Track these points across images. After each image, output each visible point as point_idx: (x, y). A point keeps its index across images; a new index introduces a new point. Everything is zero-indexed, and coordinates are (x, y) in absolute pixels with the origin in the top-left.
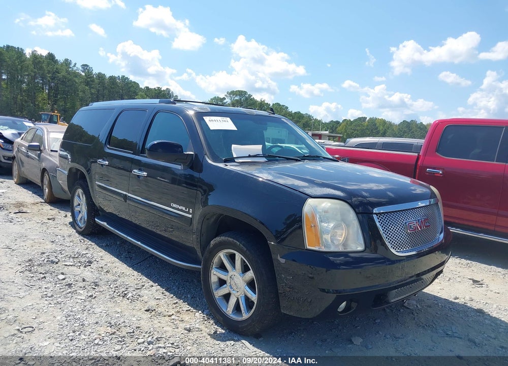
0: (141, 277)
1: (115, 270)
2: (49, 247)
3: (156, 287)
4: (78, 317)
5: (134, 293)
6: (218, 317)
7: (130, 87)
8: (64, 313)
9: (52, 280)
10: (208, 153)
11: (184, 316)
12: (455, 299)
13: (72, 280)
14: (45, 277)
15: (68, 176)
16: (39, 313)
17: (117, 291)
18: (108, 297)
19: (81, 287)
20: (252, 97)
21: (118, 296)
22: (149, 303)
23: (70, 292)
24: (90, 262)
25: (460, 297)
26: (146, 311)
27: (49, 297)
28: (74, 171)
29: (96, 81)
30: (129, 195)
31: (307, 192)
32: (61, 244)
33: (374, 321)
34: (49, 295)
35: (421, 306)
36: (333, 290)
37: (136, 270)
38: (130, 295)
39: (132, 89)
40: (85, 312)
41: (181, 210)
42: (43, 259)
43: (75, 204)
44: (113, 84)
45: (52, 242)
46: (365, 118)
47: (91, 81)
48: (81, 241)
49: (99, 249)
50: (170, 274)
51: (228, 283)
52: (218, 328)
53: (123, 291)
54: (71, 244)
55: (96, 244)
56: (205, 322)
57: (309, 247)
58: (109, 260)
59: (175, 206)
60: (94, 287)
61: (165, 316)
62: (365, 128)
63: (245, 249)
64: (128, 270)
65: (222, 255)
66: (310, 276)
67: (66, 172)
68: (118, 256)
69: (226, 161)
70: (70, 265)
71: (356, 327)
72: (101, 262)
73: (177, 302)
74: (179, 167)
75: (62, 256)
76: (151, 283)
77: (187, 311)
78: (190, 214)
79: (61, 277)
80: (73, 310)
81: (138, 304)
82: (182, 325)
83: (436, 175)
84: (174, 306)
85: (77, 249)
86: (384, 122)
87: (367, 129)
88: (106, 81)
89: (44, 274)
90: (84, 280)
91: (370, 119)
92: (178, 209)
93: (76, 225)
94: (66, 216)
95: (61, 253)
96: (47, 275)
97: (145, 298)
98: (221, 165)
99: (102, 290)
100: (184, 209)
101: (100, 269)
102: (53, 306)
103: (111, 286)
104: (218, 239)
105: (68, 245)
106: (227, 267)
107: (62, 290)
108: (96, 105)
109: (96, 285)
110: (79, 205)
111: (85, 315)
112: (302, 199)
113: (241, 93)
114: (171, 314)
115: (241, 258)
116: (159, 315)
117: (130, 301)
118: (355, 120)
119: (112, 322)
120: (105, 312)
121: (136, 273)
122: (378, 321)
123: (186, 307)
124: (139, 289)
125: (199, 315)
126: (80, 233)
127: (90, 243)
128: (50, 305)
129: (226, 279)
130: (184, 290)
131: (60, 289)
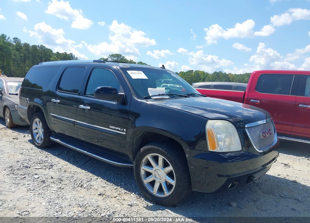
0: (88, 174)
1: (69, 170)
2: (20, 157)
3: (100, 180)
4: (56, 202)
5: (87, 184)
6: (147, 195)
7: (46, 52)
8: (46, 200)
9: (30, 179)
10: (134, 94)
11: (124, 197)
12: (278, 176)
13: (44, 178)
14: (25, 177)
15: (28, 110)
16: (29, 201)
17: (76, 184)
18: (71, 188)
19: (52, 182)
20: (125, 58)
21: (77, 186)
22: (99, 190)
23: (45, 186)
24: (52, 166)
25: (280, 174)
26: (99, 195)
27: (33, 190)
28: (32, 106)
29: (24, 48)
30: (77, 121)
31: (206, 116)
32: (28, 155)
33: (239, 191)
34: (32, 189)
35: (261, 181)
36: (225, 175)
37: (83, 169)
38: (85, 185)
39: (47, 54)
40: (60, 199)
41: (118, 130)
42: (19, 165)
43: (34, 128)
44: (35, 50)
45: (21, 154)
46: (193, 71)
47: (20, 48)
48: (40, 152)
49: (54, 157)
50: (106, 170)
51: (153, 174)
52: (147, 202)
53: (80, 184)
54: (35, 154)
55: (51, 153)
56: (139, 200)
57: (210, 150)
58: (63, 164)
59: (112, 127)
60: (60, 182)
61: (112, 198)
62: (193, 77)
63: (166, 153)
64: (79, 170)
65: (149, 157)
66: (206, 166)
67: (26, 108)
68: (68, 161)
69: (146, 98)
70: (39, 168)
71: (230, 196)
72: (58, 165)
73: (117, 188)
74: (114, 103)
75: (31, 163)
76: (96, 177)
77: (125, 193)
78: (124, 132)
79: (36, 176)
80: (52, 197)
81: (93, 192)
82: (125, 203)
83: (256, 103)
84: (116, 190)
85: (40, 158)
86: (204, 73)
87: (194, 77)
88: (30, 48)
89: (23, 175)
90: (52, 178)
91: (195, 71)
92: (115, 129)
93: (35, 142)
94: (25, 136)
95: (30, 161)
96: (26, 176)
97: (95, 187)
98: (144, 101)
99: (66, 183)
100: (119, 129)
101: (60, 170)
102: (37, 196)
103: (71, 180)
104: (146, 147)
105: (33, 155)
106: (152, 165)
107: (39, 185)
108: (44, 64)
109: (61, 180)
110: (36, 129)
111: (60, 201)
112: (204, 121)
113: (118, 56)
114: (116, 196)
115: (163, 158)
116: (109, 197)
117: (86, 189)
118: (187, 72)
119: (80, 204)
120: (73, 197)
121: (83, 171)
122: (241, 191)
123: (123, 191)
124: (89, 181)
125: (133, 195)
126: (38, 147)
127: (47, 153)
128: (35, 196)
129: (151, 172)
130: (118, 180)
131: (38, 184)
